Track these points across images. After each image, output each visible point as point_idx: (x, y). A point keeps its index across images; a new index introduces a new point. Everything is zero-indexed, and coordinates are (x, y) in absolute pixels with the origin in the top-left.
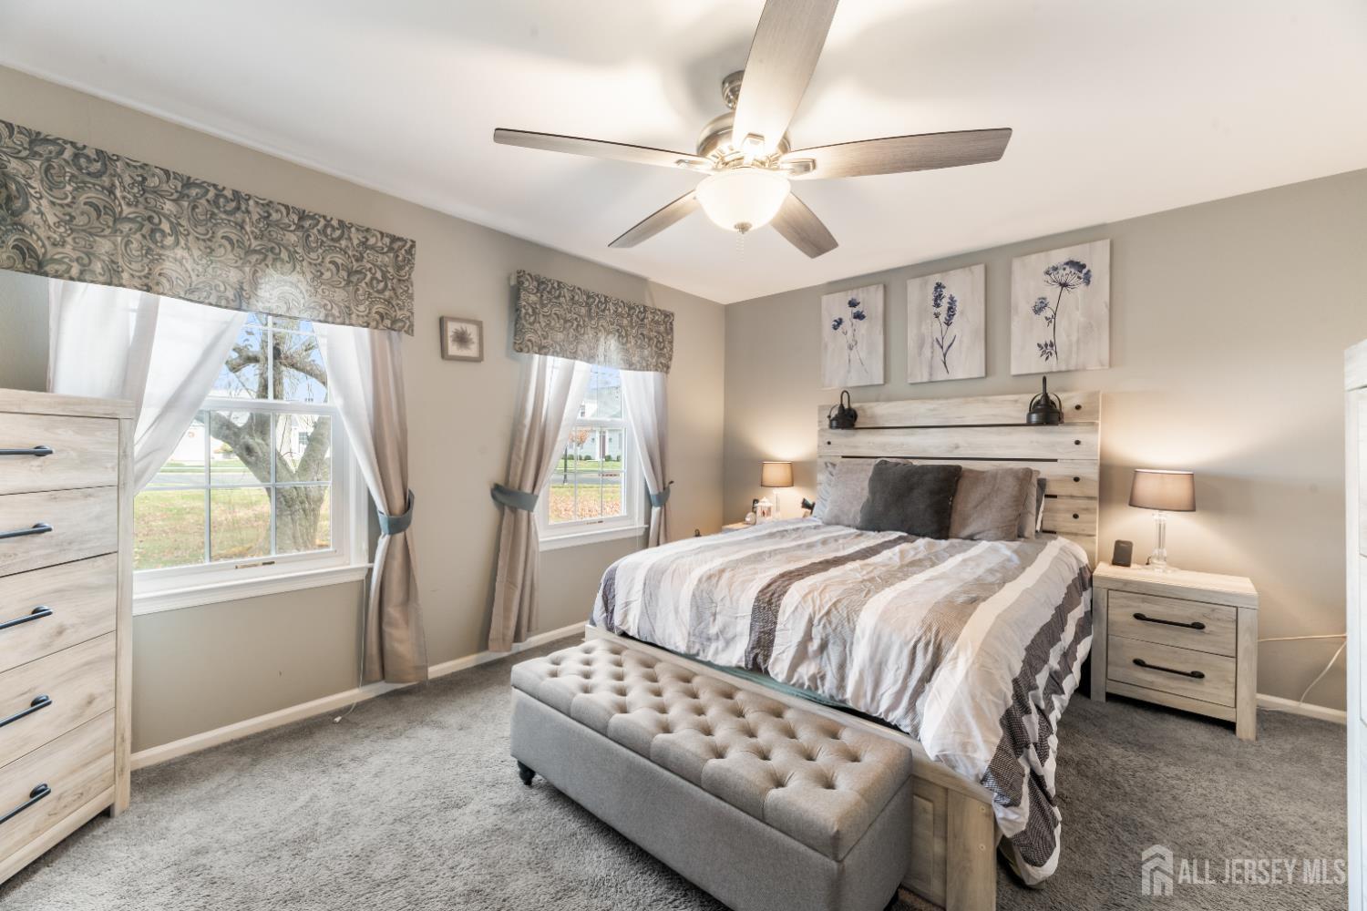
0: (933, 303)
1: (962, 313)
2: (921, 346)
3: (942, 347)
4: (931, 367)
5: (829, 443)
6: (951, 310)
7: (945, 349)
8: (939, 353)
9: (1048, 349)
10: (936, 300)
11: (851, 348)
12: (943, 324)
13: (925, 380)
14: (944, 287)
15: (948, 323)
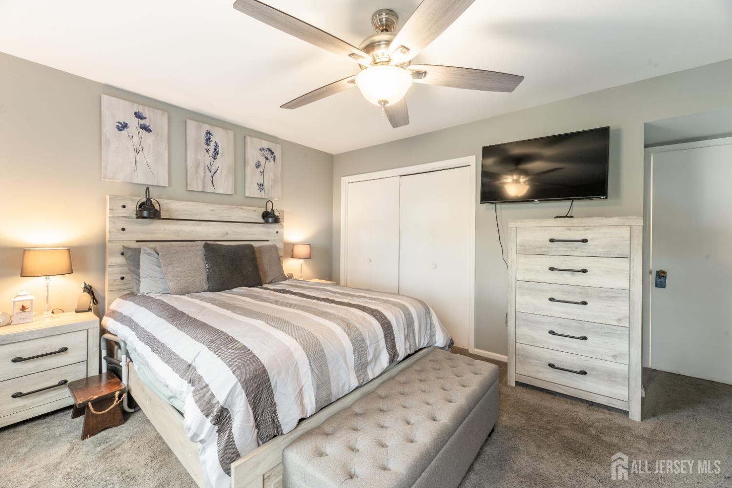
0: (205, 142)
1: (222, 155)
2: (197, 167)
3: (211, 172)
4: (204, 183)
5: (123, 229)
6: (216, 150)
7: (213, 173)
8: (209, 175)
9: (261, 186)
10: (207, 141)
11: (137, 152)
12: (211, 158)
13: (200, 189)
14: (212, 135)
15: (214, 158)
